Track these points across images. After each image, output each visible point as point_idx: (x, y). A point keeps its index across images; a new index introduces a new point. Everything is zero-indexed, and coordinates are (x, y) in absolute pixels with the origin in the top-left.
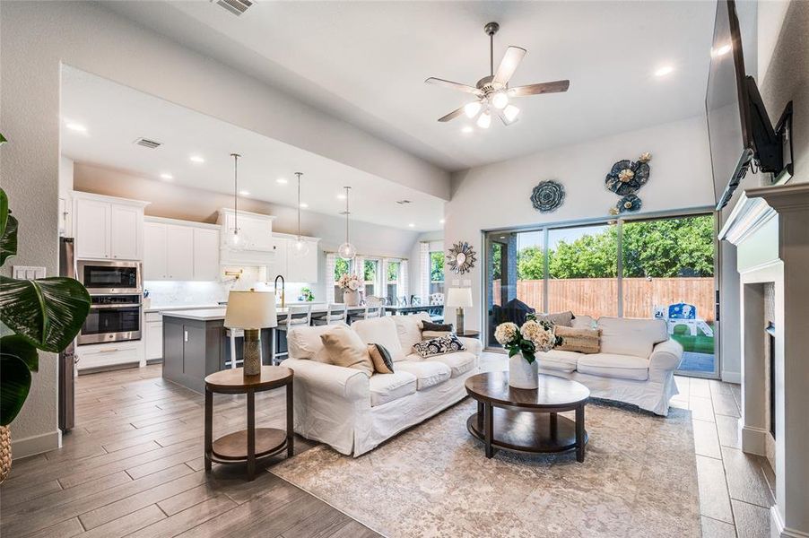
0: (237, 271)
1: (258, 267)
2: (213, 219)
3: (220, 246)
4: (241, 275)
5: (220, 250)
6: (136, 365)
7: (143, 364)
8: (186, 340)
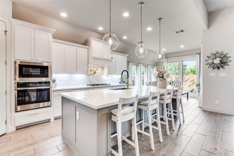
0: (95, 69)
1: (103, 68)
2: (86, 43)
3: (88, 57)
4: (96, 71)
5: (88, 59)
6: (49, 121)
7: (52, 120)
8: (78, 118)
